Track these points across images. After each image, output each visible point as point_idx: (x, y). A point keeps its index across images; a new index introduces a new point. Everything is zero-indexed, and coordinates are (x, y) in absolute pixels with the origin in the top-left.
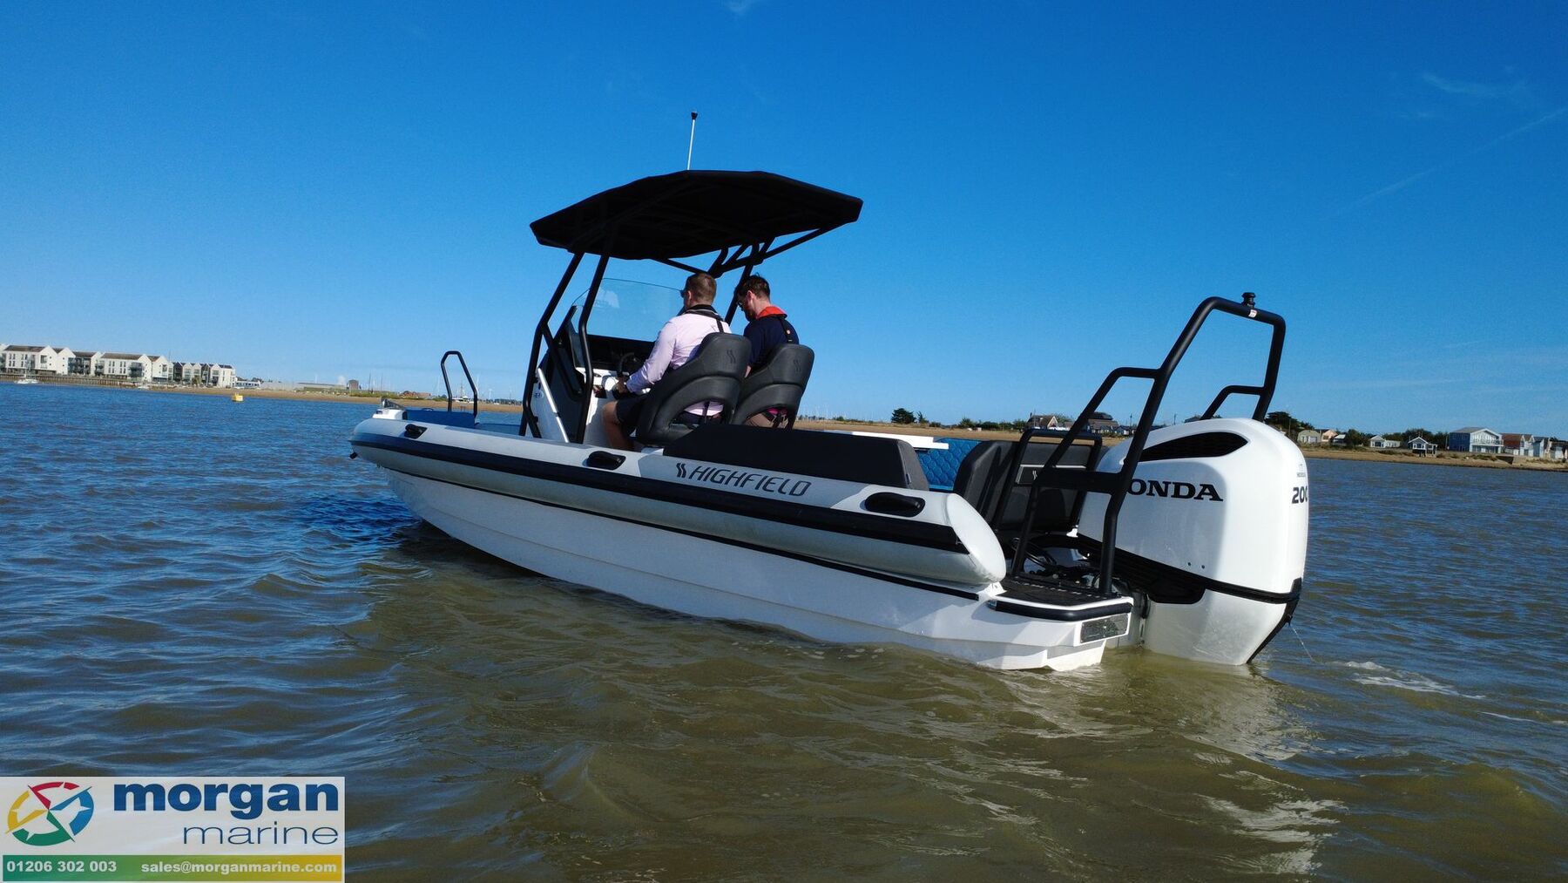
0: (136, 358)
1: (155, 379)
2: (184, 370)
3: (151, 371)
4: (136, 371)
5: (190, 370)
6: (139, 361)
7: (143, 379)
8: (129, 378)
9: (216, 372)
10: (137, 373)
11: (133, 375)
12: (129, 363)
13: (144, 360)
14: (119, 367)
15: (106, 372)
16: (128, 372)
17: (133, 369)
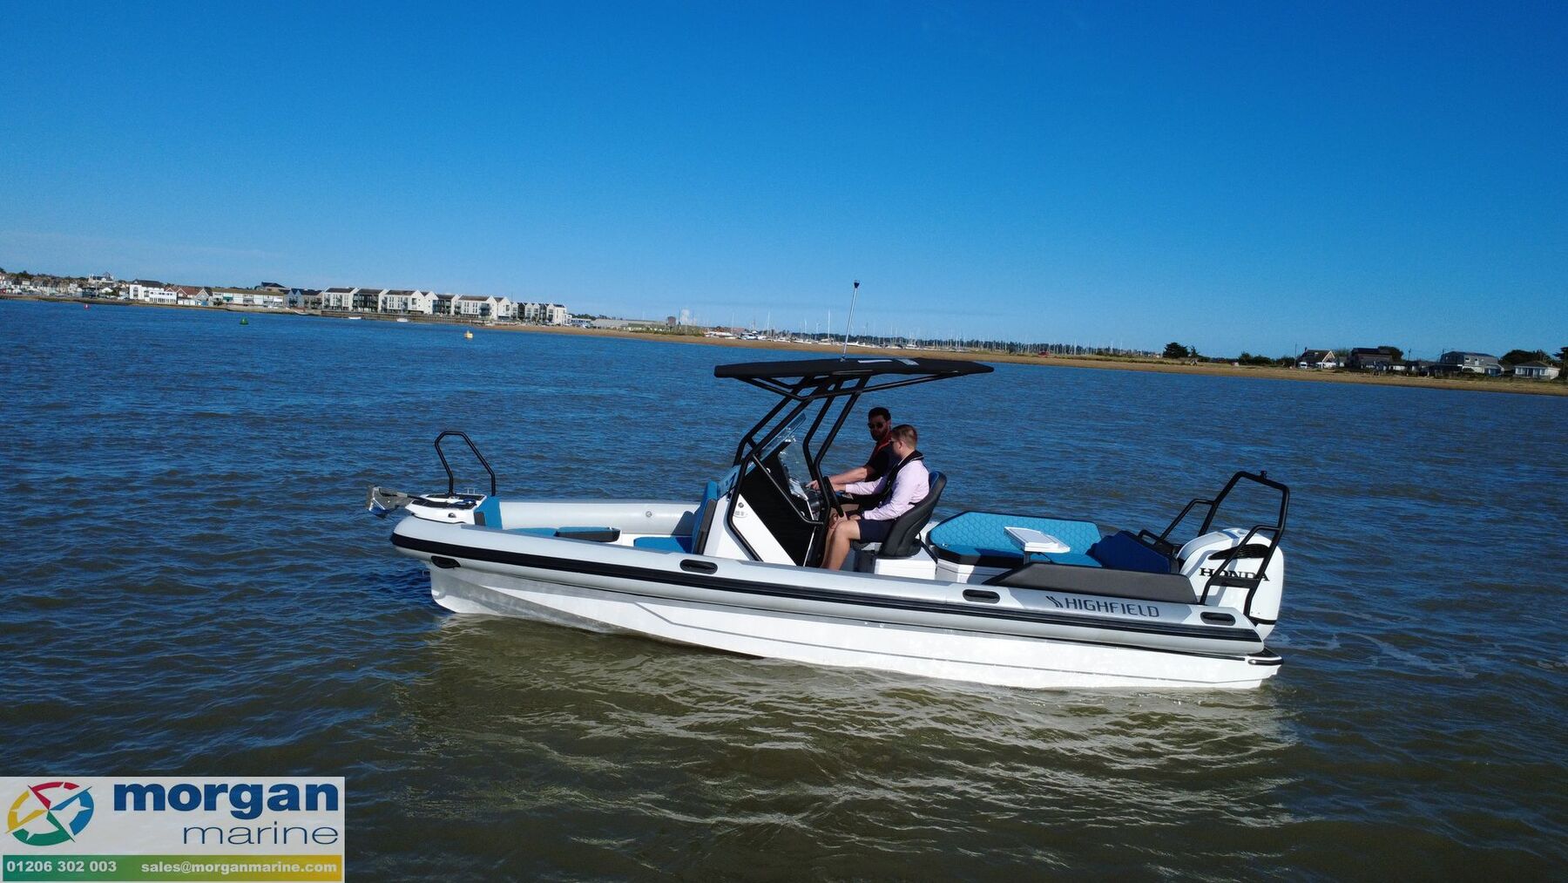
0: (485, 299)
1: (500, 317)
2: (526, 309)
3: (497, 310)
4: (485, 311)
5: (531, 310)
6: (487, 302)
7: (491, 317)
8: (480, 317)
9: (551, 311)
10: (486, 312)
11: (482, 314)
12: (480, 303)
13: (491, 301)
14: (472, 308)
15: (462, 312)
16: (479, 311)
17: (483, 309)
